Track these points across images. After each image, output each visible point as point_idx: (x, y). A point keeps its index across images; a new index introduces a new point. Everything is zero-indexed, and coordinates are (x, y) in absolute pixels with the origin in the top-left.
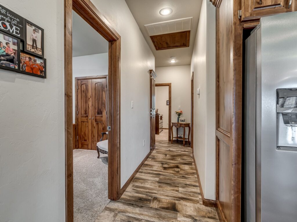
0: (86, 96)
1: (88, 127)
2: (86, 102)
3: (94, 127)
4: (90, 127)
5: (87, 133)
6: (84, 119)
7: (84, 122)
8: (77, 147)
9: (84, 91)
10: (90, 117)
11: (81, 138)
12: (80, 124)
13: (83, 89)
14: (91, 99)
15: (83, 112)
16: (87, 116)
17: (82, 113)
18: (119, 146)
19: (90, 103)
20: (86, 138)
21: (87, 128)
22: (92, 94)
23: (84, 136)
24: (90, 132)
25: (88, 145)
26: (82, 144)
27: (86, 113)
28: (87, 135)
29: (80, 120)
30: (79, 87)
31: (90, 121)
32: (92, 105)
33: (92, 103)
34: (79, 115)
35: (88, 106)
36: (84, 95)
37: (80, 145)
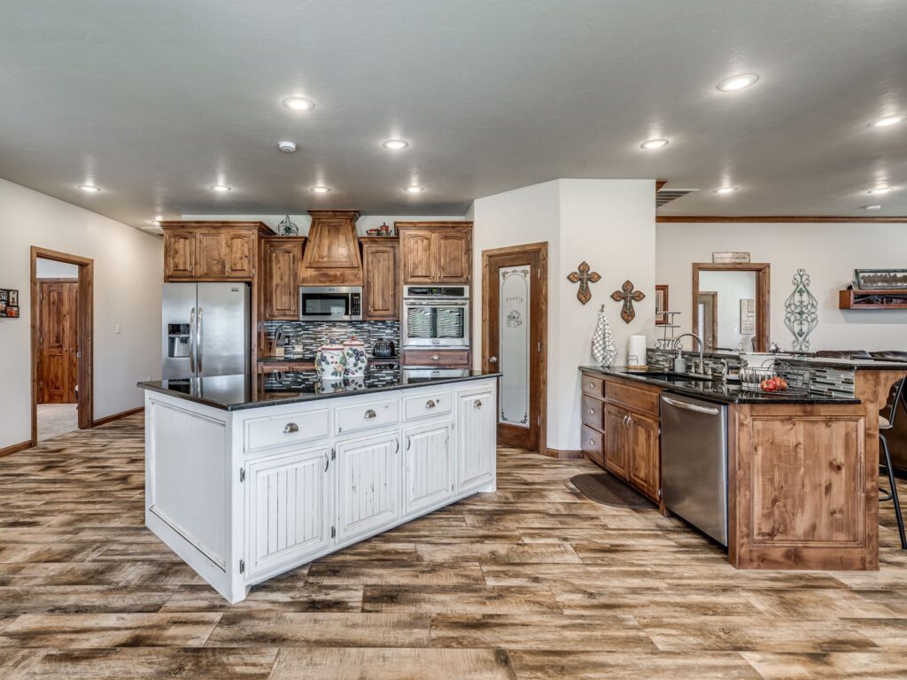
0: (59, 312)
1: (62, 364)
2: (59, 321)
3: (75, 365)
4: (66, 365)
5: (60, 375)
6: (56, 351)
7: (54, 356)
8: (40, 400)
9: (54, 303)
10: (66, 347)
11: (48, 385)
12: (46, 360)
13: (52, 299)
14: (68, 317)
15: (53, 339)
16: (61, 346)
17: (51, 340)
18: (90, 372)
19: (67, 324)
20: (58, 384)
21: (60, 367)
22: (70, 309)
23: (54, 380)
24: (67, 373)
25: (61, 396)
26: (50, 395)
27: (58, 341)
28: (60, 379)
29: (46, 354)
30: (45, 295)
31: (66, 355)
32: (71, 327)
33: (71, 323)
34: (44, 344)
35: (63, 329)
36: (55, 309)
37: (46, 398)
